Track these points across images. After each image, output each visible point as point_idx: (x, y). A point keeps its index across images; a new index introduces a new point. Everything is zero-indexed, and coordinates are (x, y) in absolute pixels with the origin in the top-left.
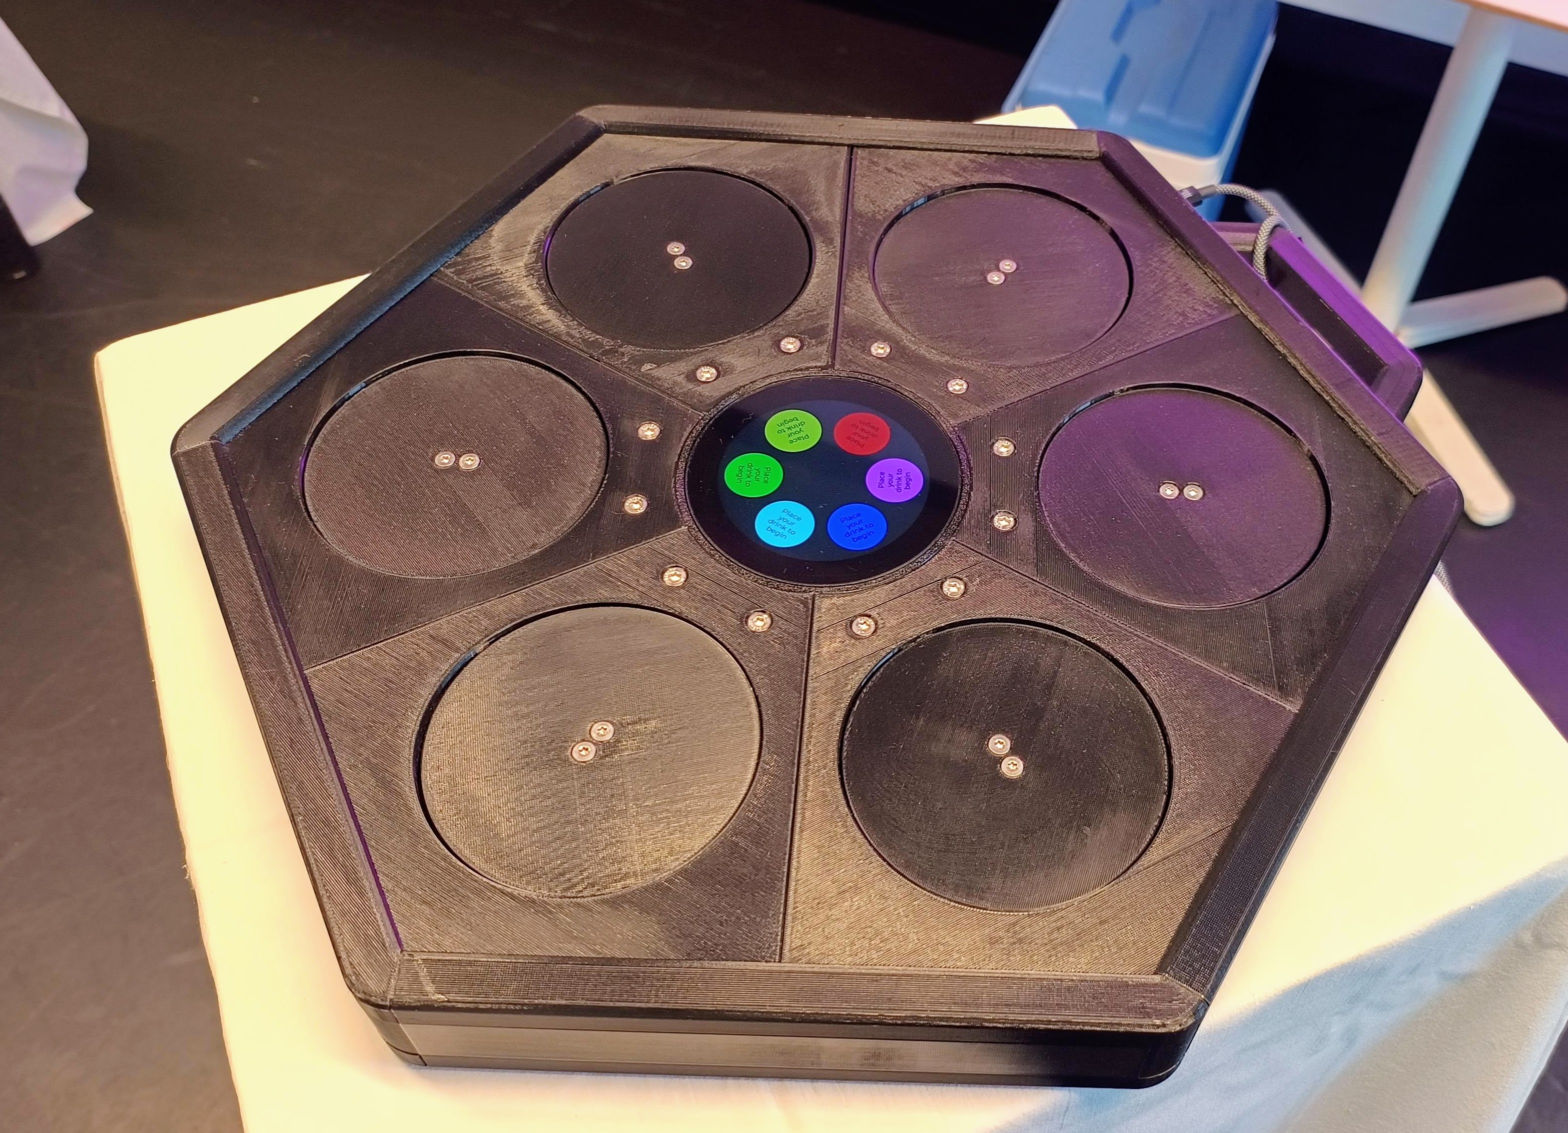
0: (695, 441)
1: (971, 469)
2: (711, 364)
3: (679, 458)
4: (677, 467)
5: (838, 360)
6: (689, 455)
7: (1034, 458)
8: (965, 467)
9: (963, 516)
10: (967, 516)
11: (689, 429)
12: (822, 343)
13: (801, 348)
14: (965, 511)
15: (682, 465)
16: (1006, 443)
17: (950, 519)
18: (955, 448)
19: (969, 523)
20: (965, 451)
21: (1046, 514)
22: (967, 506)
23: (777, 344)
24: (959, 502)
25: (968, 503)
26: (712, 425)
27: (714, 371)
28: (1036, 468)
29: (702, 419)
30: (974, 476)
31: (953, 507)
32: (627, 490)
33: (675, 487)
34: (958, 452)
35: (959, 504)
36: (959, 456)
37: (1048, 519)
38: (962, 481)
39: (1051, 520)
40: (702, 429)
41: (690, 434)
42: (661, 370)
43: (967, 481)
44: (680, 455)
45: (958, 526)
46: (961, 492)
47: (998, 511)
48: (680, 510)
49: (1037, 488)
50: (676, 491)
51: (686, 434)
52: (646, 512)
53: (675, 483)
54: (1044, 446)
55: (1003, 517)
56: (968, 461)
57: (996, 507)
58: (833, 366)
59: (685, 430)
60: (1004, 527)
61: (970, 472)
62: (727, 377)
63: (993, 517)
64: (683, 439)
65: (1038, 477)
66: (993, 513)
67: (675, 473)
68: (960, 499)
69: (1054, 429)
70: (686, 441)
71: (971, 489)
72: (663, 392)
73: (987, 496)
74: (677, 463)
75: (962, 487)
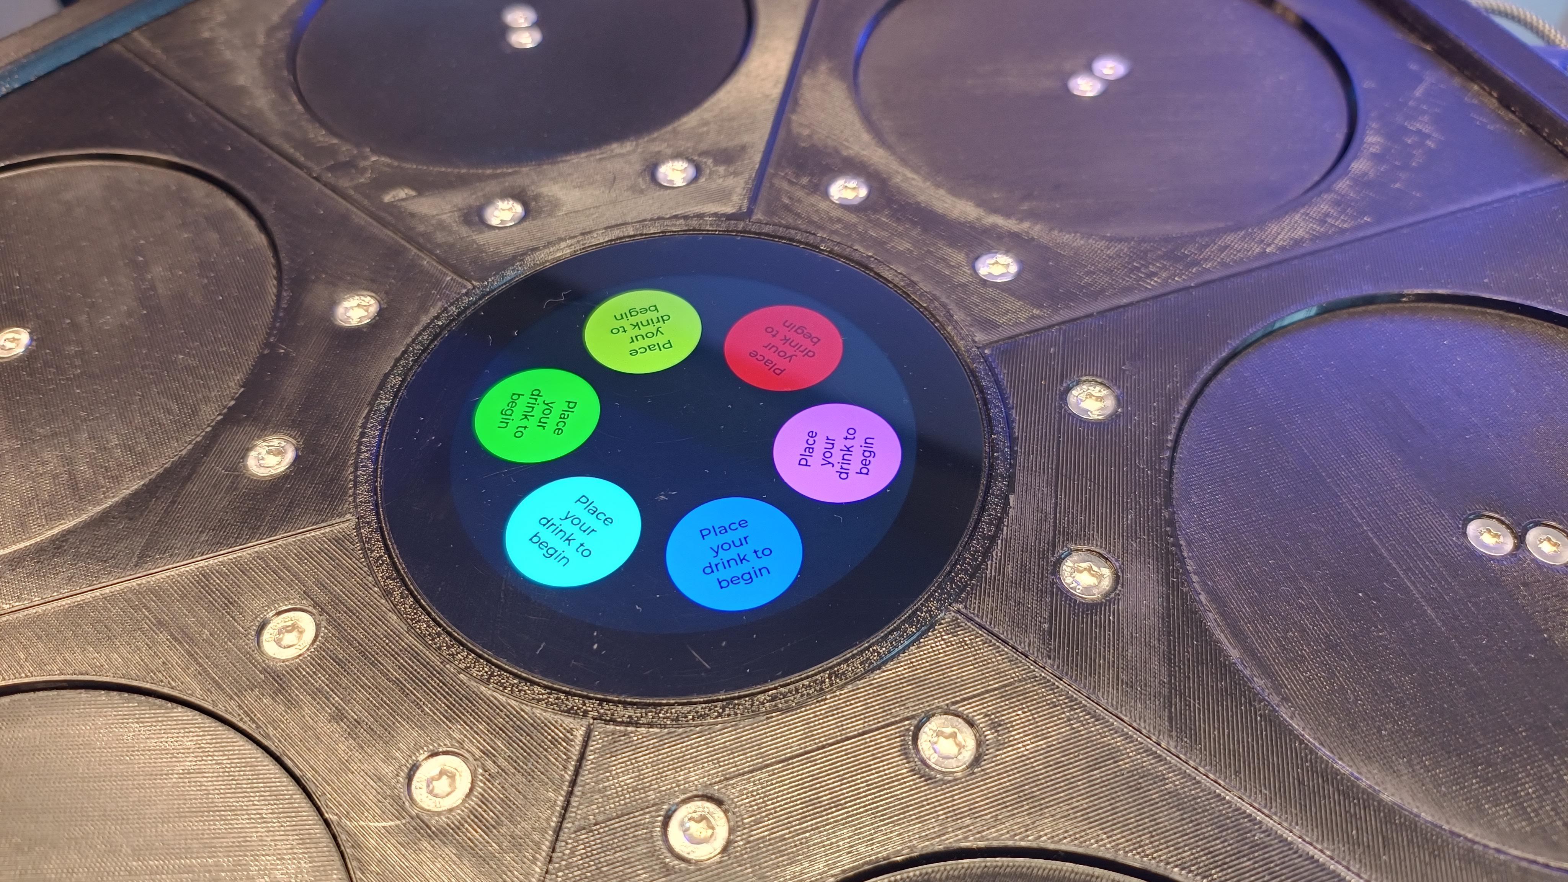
0: (436, 336)
1: (1013, 440)
2: (519, 196)
3: (395, 365)
4: (382, 386)
5: (762, 203)
6: (415, 361)
7: (1162, 430)
8: (999, 437)
9: (987, 553)
10: (996, 552)
11: (434, 312)
12: (736, 174)
13: (695, 179)
14: (993, 539)
15: (395, 381)
16: (1098, 391)
17: (954, 557)
18: (982, 391)
19: (1000, 570)
20: (1004, 400)
21: (1191, 566)
22: (999, 528)
23: (651, 170)
24: (980, 515)
25: (1001, 520)
26: (482, 308)
27: (518, 209)
28: (1168, 454)
29: (466, 294)
30: (1020, 457)
31: (964, 527)
32: (266, 424)
33: (364, 426)
34: (986, 403)
35: (978, 521)
36: (988, 410)
37: (1195, 578)
38: (991, 467)
39: (1204, 583)
40: (459, 314)
41: (432, 321)
42: (423, 200)
43: (1001, 470)
44: (398, 360)
45: (972, 577)
46: (986, 493)
47: (1073, 547)
48: (356, 477)
49: (1168, 501)
50: (362, 435)
51: (425, 320)
52: (284, 477)
53: (367, 418)
54: (1184, 404)
55: (1085, 565)
56: (1009, 422)
57: (1069, 537)
58: (750, 212)
59: (426, 311)
60: (1088, 589)
61: (1011, 448)
62: (538, 222)
63: (1060, 561)
64: (416, 329)
65: (1170, 474)
66: (1060, 551)
67: (376, 395)
68: (983, 509)
69: (1207, 370)
70: (420, 334)
71: (1011, 488)
72: (410, 240)
73: (1049, 510)
74: (387, 376)
75: (989, 482)
